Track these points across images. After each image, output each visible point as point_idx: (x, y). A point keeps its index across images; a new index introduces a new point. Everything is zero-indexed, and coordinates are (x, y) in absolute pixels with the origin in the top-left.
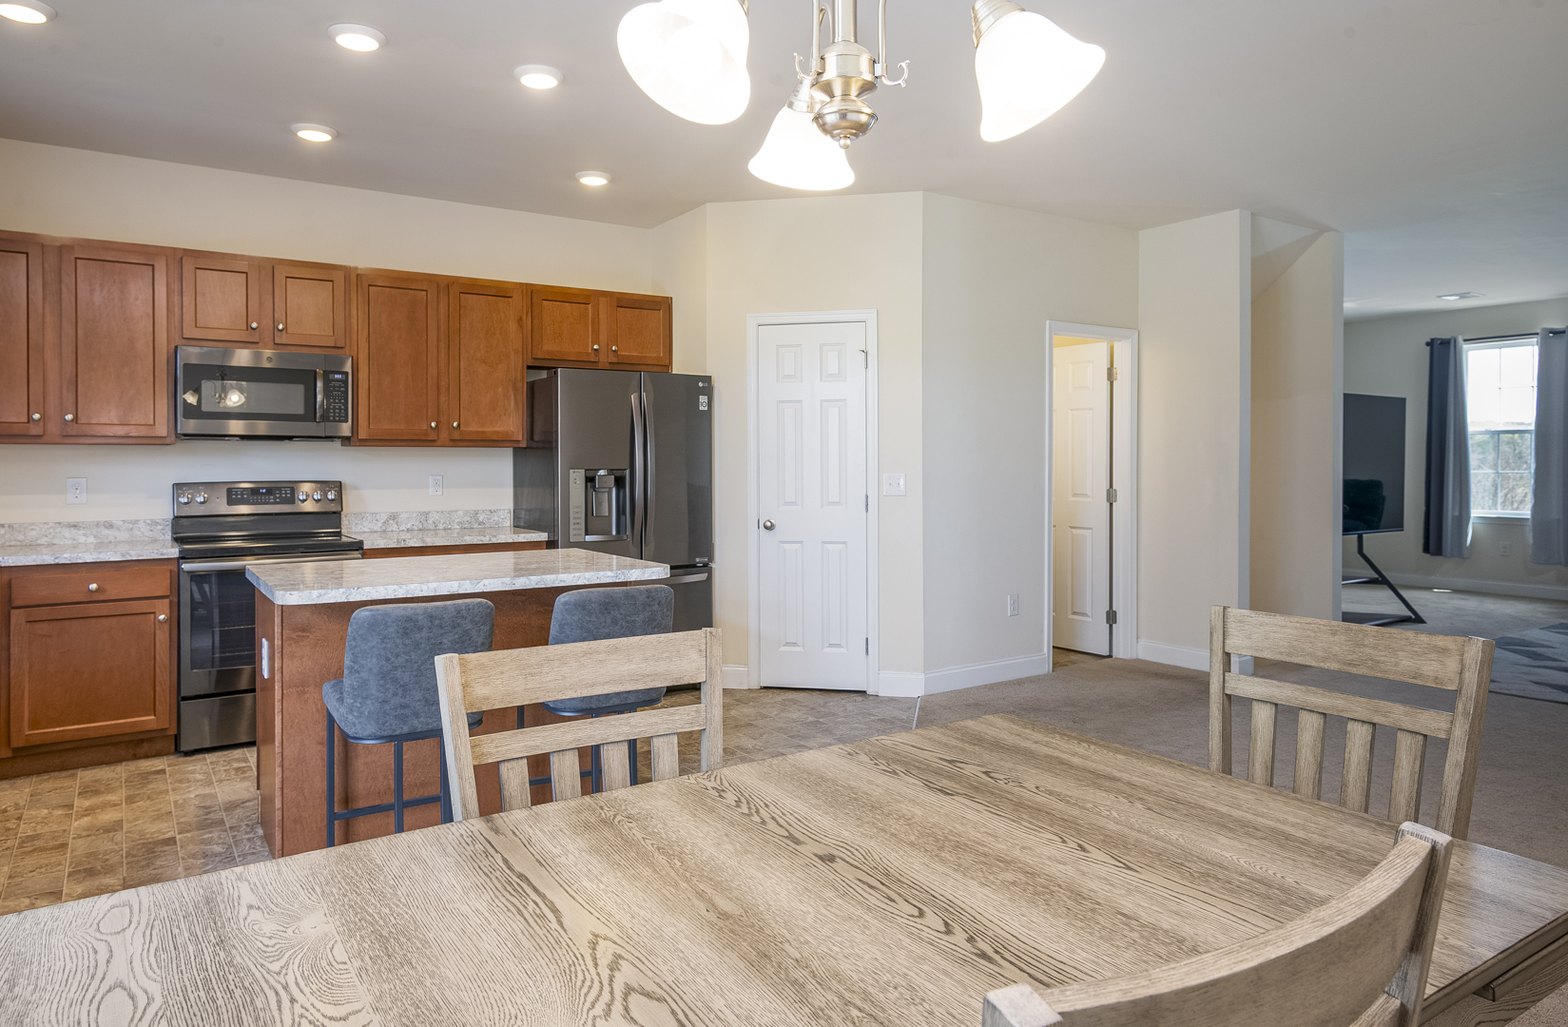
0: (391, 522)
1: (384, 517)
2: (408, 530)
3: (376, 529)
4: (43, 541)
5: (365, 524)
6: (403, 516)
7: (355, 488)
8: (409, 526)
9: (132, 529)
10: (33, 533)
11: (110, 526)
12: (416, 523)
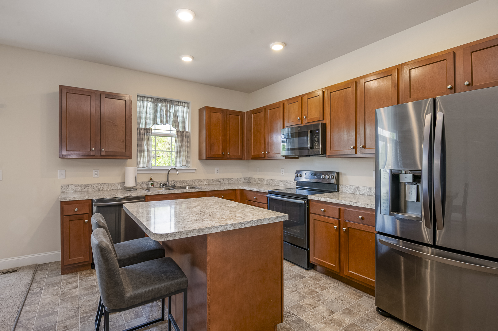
0: (356, 190)
1: (354, 188)
2: (363, 195)
3: (351, 192)
4: (277, 184)
5: (347, 189)
6: (361, 188)
7: (345, 175)
8: (363, 193)
9: (290, 183)
10: (275, 182)
11: (287, 182)
12: (366, 192)
